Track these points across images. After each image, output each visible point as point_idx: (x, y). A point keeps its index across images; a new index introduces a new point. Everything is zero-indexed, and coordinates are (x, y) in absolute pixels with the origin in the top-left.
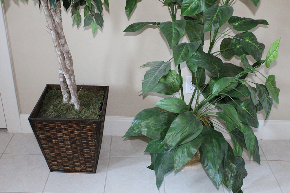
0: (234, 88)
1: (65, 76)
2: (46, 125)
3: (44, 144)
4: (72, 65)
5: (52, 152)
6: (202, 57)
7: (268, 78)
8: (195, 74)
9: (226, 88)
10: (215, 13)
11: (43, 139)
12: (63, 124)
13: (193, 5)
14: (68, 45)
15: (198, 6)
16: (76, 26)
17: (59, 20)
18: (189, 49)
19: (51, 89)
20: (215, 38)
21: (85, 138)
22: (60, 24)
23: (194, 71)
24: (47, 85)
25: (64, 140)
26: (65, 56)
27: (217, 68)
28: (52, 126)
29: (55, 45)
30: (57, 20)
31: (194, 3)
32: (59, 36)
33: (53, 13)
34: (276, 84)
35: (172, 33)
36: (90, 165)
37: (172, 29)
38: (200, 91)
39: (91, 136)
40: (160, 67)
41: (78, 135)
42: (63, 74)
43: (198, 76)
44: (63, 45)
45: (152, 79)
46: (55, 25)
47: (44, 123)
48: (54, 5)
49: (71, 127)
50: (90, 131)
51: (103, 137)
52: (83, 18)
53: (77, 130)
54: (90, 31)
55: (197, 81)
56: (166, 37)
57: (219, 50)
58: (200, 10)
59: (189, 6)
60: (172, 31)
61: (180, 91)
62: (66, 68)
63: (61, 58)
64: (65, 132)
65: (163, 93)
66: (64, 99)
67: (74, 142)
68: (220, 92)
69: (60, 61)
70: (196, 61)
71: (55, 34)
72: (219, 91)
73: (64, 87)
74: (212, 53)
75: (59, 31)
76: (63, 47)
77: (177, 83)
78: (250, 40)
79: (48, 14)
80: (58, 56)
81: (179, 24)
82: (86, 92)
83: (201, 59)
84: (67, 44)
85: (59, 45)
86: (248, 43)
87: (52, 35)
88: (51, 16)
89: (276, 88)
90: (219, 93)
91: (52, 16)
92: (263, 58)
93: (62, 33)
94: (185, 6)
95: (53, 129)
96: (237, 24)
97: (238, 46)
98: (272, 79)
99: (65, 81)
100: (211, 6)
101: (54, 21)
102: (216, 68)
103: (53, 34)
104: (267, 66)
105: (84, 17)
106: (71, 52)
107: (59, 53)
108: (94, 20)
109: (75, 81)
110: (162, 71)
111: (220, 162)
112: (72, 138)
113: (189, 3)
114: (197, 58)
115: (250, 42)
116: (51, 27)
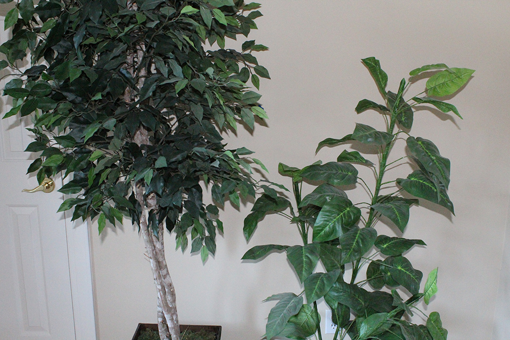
0: (387, 329)
1: (165, 316)
4: (174, 301)
6: (343, 289)
7: (430, 316)
8: (336, 310)
9: (377, 329)
10: (355, 239)
13: (327, 229)
14: (170, 276)
15: (333, 231)
16: (180, 248)
17: (160, 245)
18: (325, 282)
19: (145, 331)
20: (358, 265)
22: (162, 250)
23: (334, 307)
24: (139, 324)
26: (166, 290)
27: (363, 303)
29: (155, 278)
30: (158, 246)
31: (328, 226)
32: (160, 265)
33: (154, 238)
34: (441, 324)
35: (302, 260)
37: (302, 257)
38: (344, 330)
40: (288, 304)
42: (162, 313)
43: (340, 313)
44: (165, 277)
45: (279, 320)
46: (156, 252)
48: (157, 231)
52: (190, 242)
54: (198, 257)
55: (339, 320)
57: (366, 279)
58: (335, 235)
59: (322, 230)
60: (303, 259)
61: (317, 333)
62: (167, 305)
63: (162, 294)
65: (294, 337)
68: (370, 335)
69: (160, 298)
70: (336, 294)
71: (155, 263)
72: (368, 334)
73: (163, 329)
74: (355, 283)
75: (161, 260)
76: (164, 279)
77: (312, 322)
78: (402, 268)
79: (148, 240)
80: (158, 290)
81: (312, 249)
82: (191, 335)
83: (341, 292)
84: (169, 274)
85: (160, 277)
86: (400, 271)
87: (152, 265)
88: (151, 242)
89: (442, 329)
90: (368, 336)
91: (153, 242)
92: (421, 291)
93: (164, 262)
94: (318, 230)
96: (385, 246)
97: (389, 274)
98: (435, 318)
99: (164, 322)
100: (348, 230)
101: (155, 247)
102: (361, 304)
103: (152, 263)
104: (427, 302)
105: (192, 239)
106: (174, 285)
107: (160, 287)
108: (204, 244)
109: (177, 321)
110: (292, 310)
113: (322, 226)
114: (337, 291)
115: (402, 270)
116: (151, 255)
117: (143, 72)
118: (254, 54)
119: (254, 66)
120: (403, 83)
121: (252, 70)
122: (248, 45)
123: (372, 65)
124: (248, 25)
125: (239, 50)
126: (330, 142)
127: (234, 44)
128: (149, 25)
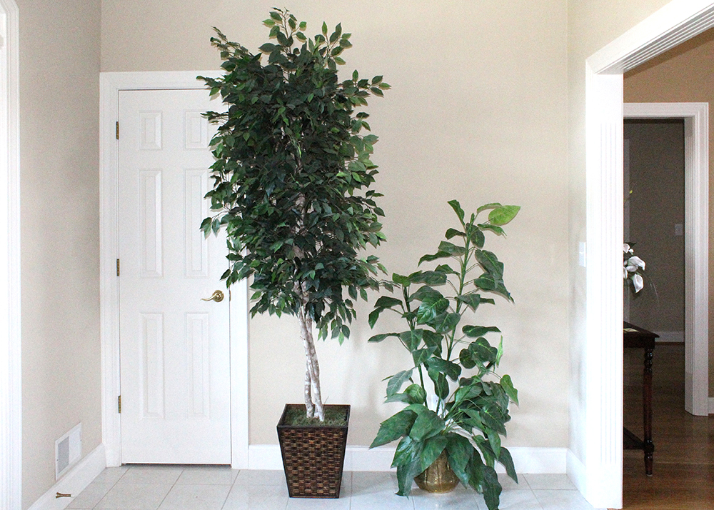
2: (293, 434)
3: (288, 458)
5: (295, 468)
7: (503, 377)
8: (437, 382)
11: (287, 451)
12: (311, 432)
13: (426, 314)
15: (431, 314)
16: (322, 338)
18: (427, 352)
19: (291, 409)
20: (452, 345)
21: (331, 450)
22: (312, 335)
23: (436, 380)
24: (286, 405)
25: (309, 452)
26: (314, 365)
28: (300, 435)
29: (307, 354)
30: (309, 331)
31: (427, 312)
32: (311, 346)
33: (307, 325)
34: (513, 385)
36: (332, 485)
37: (411, 337)
39: (337, 447)
40: (402, 375)
41: (324, 446)
42: (309, 386)
43: (441, 385)
44: (313, 355)
45: (396, 385)
46: (308, 336)
47: (293, 431)
49: (317, 435)
50: (337, 440)
51: (343, 474)
52: (330, 331)
53: (324, 439)
54: (337, 340)
55: (440, 392)
56: (406, 342)
57: (459, 357)
58: (432, 317)
59: (423, 315)
60: (412, 339)
64: (312, 442)
66: (308, 413)
67: (318, 455)
71: (307, 344)
73: (309, 400)
74: (450, 360)
75: (311, 342)
79: (303, 326)
80: (309, 364)
83: (441, 366)
84: (316, 354)
85: (310, 354)
86: (480, 346)
88: (305, 327)
89: (514, 389)
93: (313, 344)
94: (420, 315)
95: (299, 438)
96: (471, 332)
97: (475, 353)
98: (507, 379)
99: (310, 394)
100: (441, 313)
101: (307, 331)
102: (455, 373)
103: (305, 343)
106: (319, 362)
107: (309, 362)
108: (342, 332)
111: (466, 462)
112: (318, 449)
115: (485, 347)
116: (304, 337)
117: (303, 212)
118: (374, 199)
119: (374, 207)
120: (473, 215)
121: (372, 210)
122: (369, 193)
123: (455, 205)
124: (369, 179)
125: (364, 197)
126: (427, 258)
127: (360, 192)
128: (317, 183)
